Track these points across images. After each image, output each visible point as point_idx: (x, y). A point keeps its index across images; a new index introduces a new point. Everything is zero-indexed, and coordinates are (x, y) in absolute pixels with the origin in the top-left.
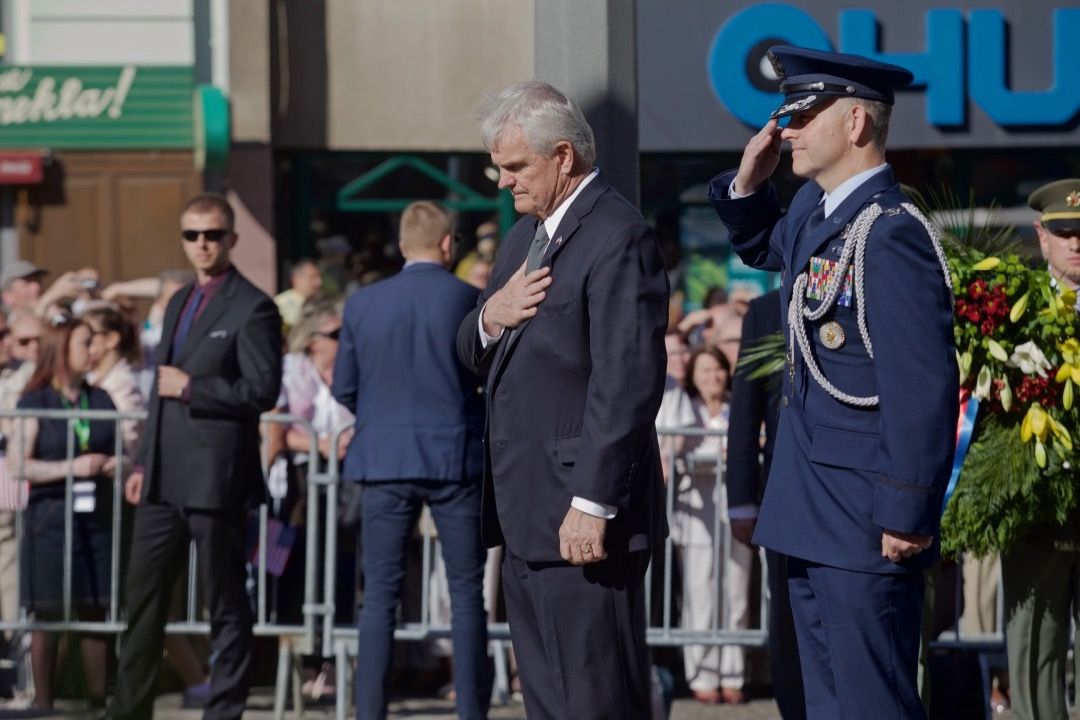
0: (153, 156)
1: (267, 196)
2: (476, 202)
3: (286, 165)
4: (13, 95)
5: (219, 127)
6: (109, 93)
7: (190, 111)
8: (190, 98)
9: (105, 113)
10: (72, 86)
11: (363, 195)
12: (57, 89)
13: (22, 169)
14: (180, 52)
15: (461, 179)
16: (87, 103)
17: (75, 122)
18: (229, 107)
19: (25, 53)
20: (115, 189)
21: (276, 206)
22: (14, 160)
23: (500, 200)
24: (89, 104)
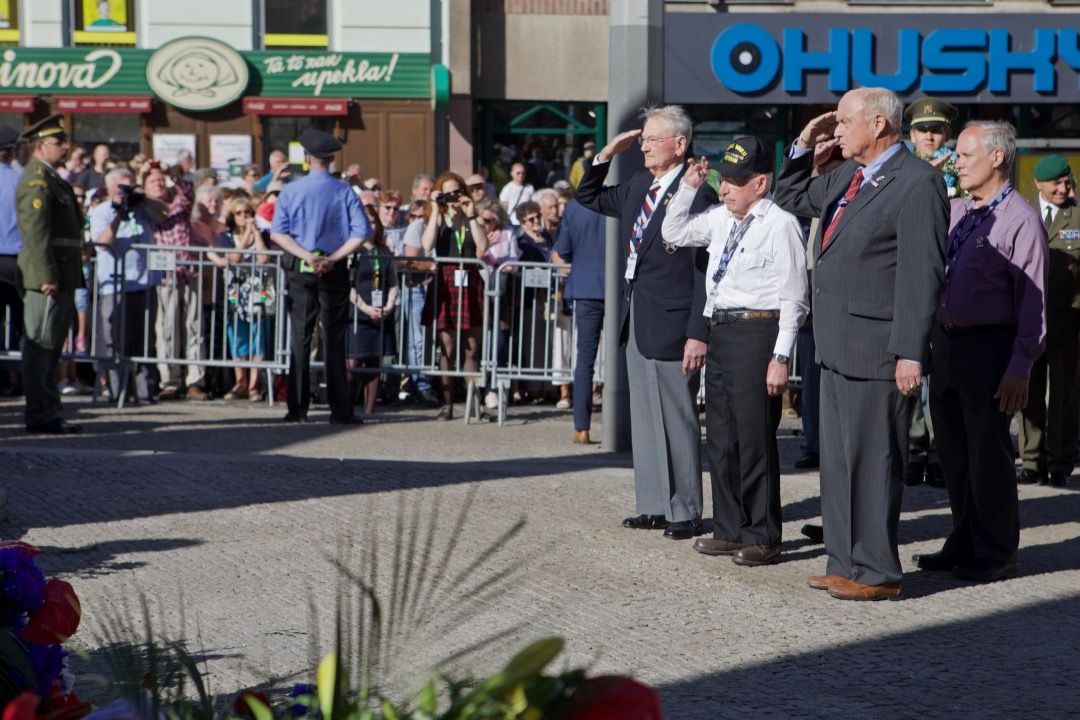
0: (409, 102)
1: (469, 125)
2: (583, 130)
3: (480, 108)
4: (332, 69)
5: (444, 87)
6: (385, 68)
7: (429, 79)
8: (429, 72)
9: (383, 79)
10: (365, 64)
11: (521, 125)
12: (356, 66)
13: (337, 108)
14: (424, 46)
15: (575, 117)
16: (372, 73)
17: (366, 84)
18: (450, 76)
19: (339, 46)
20: (387, 120)
21: (474, 130)
22: (333, 103)
23: (596, 130)
24: (374, 74)
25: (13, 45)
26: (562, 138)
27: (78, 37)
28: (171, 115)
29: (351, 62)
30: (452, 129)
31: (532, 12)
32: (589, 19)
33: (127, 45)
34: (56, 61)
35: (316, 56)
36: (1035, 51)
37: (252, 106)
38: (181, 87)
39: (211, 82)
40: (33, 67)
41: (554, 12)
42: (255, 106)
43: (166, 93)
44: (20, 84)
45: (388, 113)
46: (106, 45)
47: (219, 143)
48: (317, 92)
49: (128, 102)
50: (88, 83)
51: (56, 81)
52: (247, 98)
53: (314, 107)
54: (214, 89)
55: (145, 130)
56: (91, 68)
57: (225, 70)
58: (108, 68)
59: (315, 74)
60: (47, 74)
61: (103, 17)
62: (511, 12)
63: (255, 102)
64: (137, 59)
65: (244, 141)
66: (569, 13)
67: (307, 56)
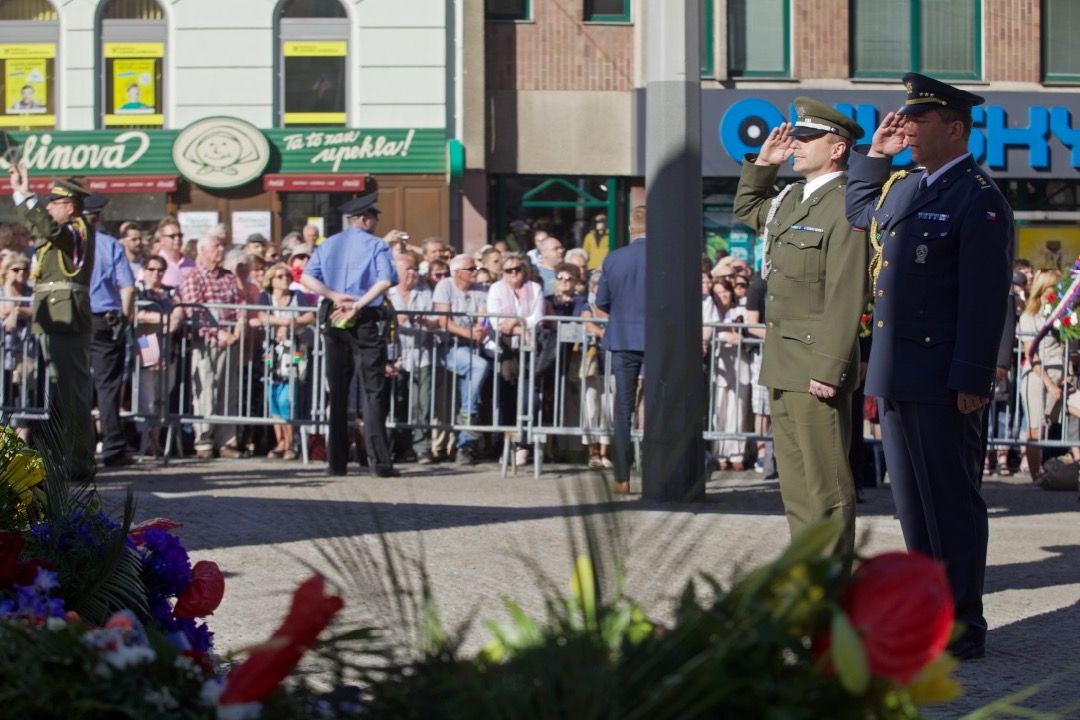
0: (425, 177)
1: (484, 200)
2: (595, 202)
3: (493, 182)
4: (351, 145)
5: (458, 161)
6: (401, 143)
7: (444, 153)
8: (444, 146)
9: (399, 154)
10: (381, 139)
11: (533, 198)
12: (373, 142)
13: (356, 184)
14: (440, 123)
15: (586, 190)
16: (389, 148)
17: (383, 159)
18: (464, 151)
19: (357, 122)
20: (404, 195)
21: (489, 204)
22: (351, 179)
23: (608, 202)
24: (391, 149)
25: (49, 129)
26: (572, 211)
27: (109, 120)
28: (195, 193)
29: (369, 138)
30: (466, 202)
31: (544, 88)
32: (601, 94)
33: (155, 126)
34: (89, 143)
35: (335, 133)
36: (1028, 127)
37: (273, 183)
38: (206, 165)
39: (233, 160)
40: (68, 149)
41: (566, 89)
42: (275, 183)
43: (191, 172)
44: (55, 166)
45: (404, 189)
46: (135, 127)
47: (241, 219)
48: (335, 168)
49: (156, 181)
50: (118, 163)
51: (88, 163)
52: (268, 176)
53: (332, 183)
54: (237, 166)
55: (171, 207)
56: (121, 149)
57: (247, 147)
58: (136, 148)
59: (333, 150)
60: (81, 156)
61: (133, 101)
62: (523, 89)
63: (275, 179)
64: (164, 138)
65: (264, 217)
66: (580, 89)
67: (326, 133)
